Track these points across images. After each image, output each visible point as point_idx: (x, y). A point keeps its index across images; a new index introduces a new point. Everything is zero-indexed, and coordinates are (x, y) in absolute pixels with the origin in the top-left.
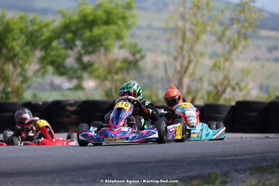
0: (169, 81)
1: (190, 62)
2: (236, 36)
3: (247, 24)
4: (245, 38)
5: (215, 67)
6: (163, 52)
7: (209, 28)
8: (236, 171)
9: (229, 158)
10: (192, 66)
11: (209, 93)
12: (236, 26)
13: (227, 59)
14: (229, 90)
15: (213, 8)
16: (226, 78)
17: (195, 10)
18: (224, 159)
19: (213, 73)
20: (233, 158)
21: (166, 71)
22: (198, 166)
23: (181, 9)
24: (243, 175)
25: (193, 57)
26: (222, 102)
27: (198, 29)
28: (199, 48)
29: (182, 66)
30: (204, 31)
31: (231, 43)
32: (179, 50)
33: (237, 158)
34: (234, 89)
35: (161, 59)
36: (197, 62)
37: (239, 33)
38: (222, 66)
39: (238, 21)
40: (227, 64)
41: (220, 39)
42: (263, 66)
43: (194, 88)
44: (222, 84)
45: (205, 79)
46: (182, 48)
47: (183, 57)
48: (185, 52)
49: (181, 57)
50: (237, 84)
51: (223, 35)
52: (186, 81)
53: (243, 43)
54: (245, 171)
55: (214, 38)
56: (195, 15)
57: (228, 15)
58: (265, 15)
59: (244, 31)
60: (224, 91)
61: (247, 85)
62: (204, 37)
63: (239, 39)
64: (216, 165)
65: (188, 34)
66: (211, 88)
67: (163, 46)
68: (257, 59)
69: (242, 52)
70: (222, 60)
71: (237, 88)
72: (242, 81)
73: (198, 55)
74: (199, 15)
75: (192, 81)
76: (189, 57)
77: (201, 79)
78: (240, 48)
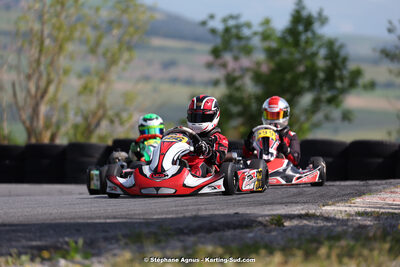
0: (19, 109)
1: (49, 83)
2: (116, 47)
3: (131, 30)
4: (130, 48)
5: (86, 89)
6: (10, 67)
7: (77, 34)
8: (106, 239)
9: (97, 221)
10: (52, 89)
11: (76, 127)
12: (115, 32)
13: (102, 79)
14: (104, 123)
15: (83, 5)
16: (101, 105)
17: (59, 8)
18: (89, 221)
19: (83, 98)
20: (102, 221)
21: (15, 95)
22: (51, 232)
23: (37, 6)
24: (116, 246)
25: (53, 76)
26: (94, 140)
27: (61, 35)
28: (63, 62)
29: (38, 88)
30: (69, 38)
31: (109, 55)
32: (34, 65)
33: (108, 221)
34: (112, 122)
35: (8, 77)
36: (60, 82)
37: (120, 41)
38: (96, 88)
39: (119, 24)
40: (103, 86)
41: (93, 51)
42: (155, 90)
43: (54, 120)
44: (94, 114)
45: (72, 107)
46: (38, 62)
47: (40, 75)
48: (42, 67)
49: (36, 76)
50: (118, 115)
51: (97, 44)
52: (43, 109)
53: (126, 55)
54: (118, 240)
55: (84, 49)
56: (58, 15)
57: (104, 14)
58: (158, 16)
59: (127, 38)
60: (98, 124)
61: (131, 116)
62: (70, 47)
63: (120, 49)
64: (78, 230)
65: (47, 42)
66: (79, 120)
67: (12, 58)
68: (147, 79)
69: (124, 69)
70: (96, 80)
71: (116, 120)
72: (125, 110)
73: (61, 72)
74: (63, 15)
75: (52, 109)
76: (49, 75)
77: (65, 108)
78: (121, 63)
